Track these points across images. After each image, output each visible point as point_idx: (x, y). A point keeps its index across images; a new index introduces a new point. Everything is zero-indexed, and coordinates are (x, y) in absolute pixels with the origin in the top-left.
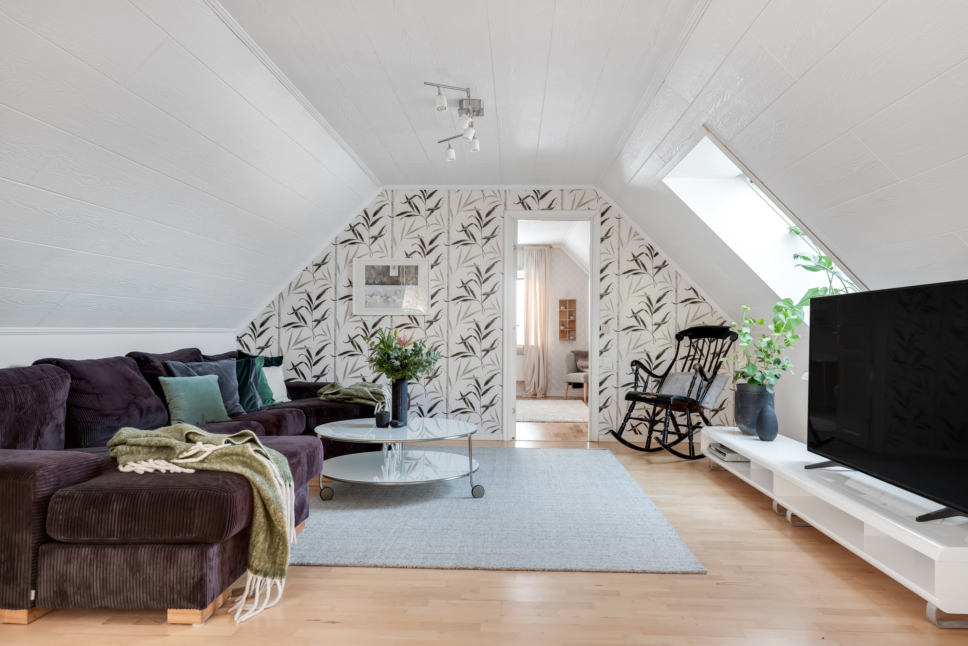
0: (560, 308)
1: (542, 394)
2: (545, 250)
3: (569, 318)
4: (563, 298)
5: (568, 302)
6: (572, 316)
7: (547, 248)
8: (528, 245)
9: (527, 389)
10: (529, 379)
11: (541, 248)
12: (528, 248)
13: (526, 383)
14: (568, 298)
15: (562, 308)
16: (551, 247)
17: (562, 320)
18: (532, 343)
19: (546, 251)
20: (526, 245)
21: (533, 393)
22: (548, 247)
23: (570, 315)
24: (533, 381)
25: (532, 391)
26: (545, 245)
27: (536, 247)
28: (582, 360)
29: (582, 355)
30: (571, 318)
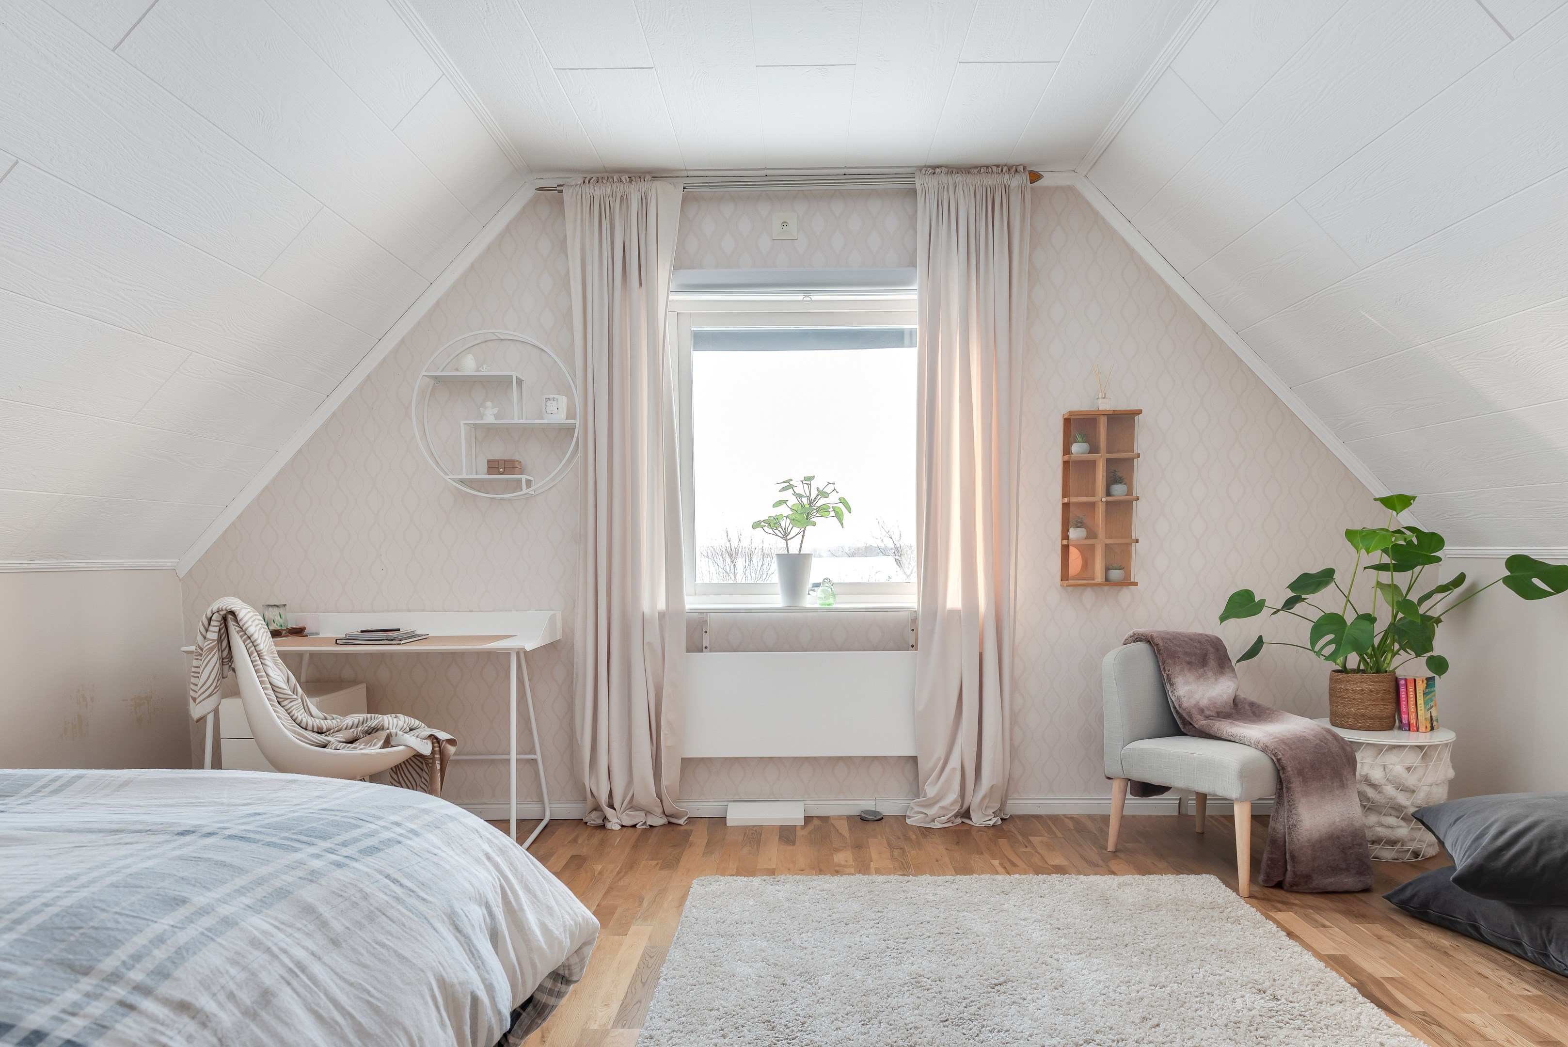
0: (1067, 450)
1: (990, 812)
2: (1007, 188)
3: (1108, 493)
4: (1080, 404)
5: (1103, 426)
6: (1119, 481)
7: (1016, 182)
8: (934, 169)
9: (931, 791)
10: (940, 752)
11: (990, 181)
12: (932, 183)
13: (924, 766)
14: (1106, 406)
15: (1076, 448)
16: (1035, 177)
17: (1074, 500)
18: (954, 599)
19: (1015, 199)
20: (927, 167)
21: (956, 808)
22: (1025, 178)
23: (1113, 479)
24: (954, 762)
25: (954, 803)
26: (1012, 169)
27: (970, 180)
28: (1190, 676)
29: (1186, 653)
30: (1119, 490)
